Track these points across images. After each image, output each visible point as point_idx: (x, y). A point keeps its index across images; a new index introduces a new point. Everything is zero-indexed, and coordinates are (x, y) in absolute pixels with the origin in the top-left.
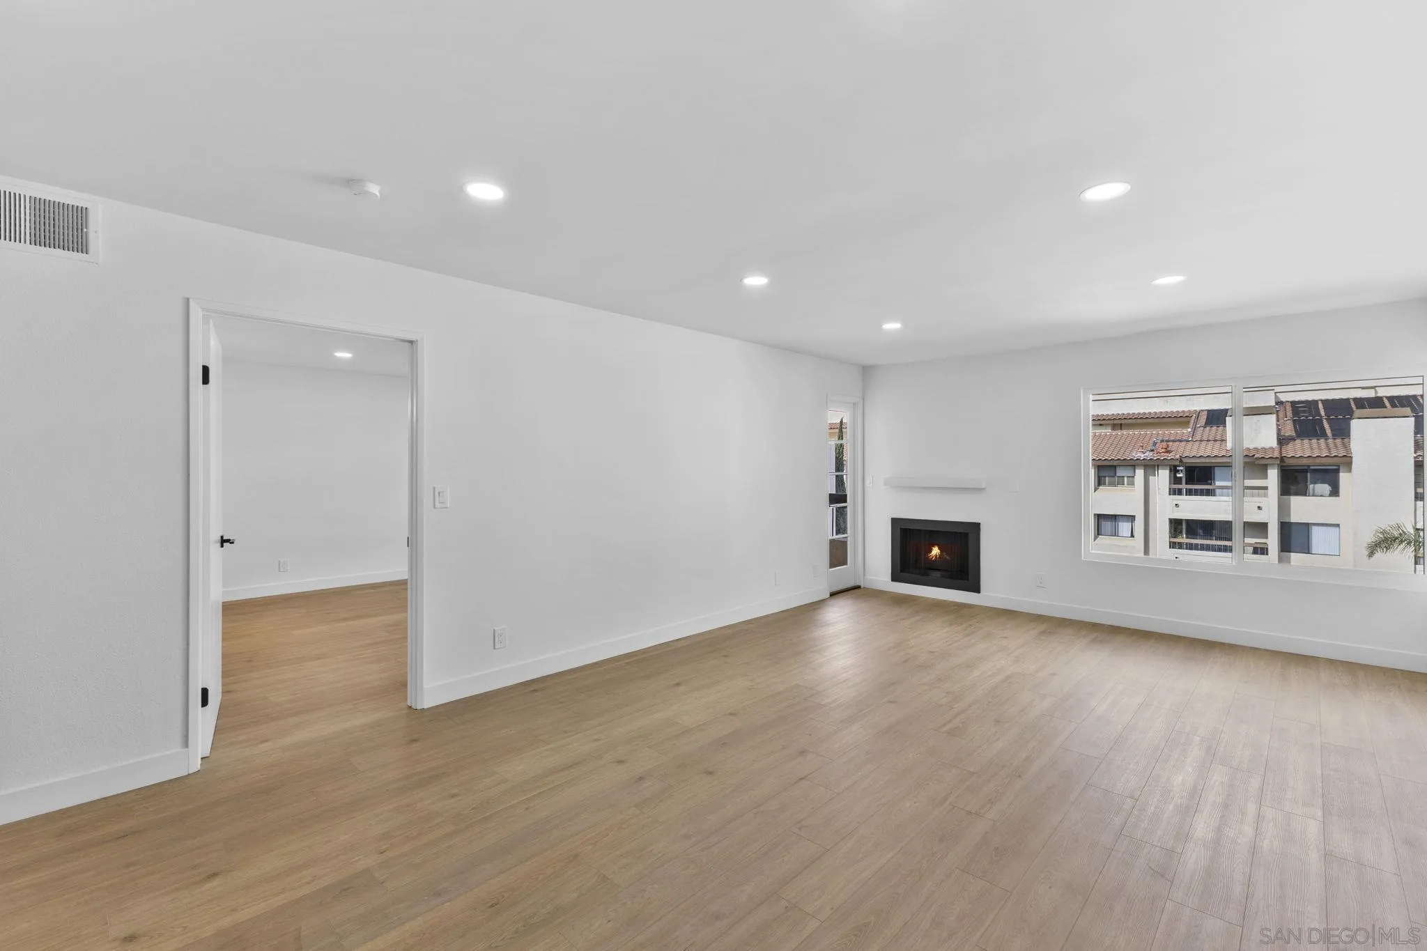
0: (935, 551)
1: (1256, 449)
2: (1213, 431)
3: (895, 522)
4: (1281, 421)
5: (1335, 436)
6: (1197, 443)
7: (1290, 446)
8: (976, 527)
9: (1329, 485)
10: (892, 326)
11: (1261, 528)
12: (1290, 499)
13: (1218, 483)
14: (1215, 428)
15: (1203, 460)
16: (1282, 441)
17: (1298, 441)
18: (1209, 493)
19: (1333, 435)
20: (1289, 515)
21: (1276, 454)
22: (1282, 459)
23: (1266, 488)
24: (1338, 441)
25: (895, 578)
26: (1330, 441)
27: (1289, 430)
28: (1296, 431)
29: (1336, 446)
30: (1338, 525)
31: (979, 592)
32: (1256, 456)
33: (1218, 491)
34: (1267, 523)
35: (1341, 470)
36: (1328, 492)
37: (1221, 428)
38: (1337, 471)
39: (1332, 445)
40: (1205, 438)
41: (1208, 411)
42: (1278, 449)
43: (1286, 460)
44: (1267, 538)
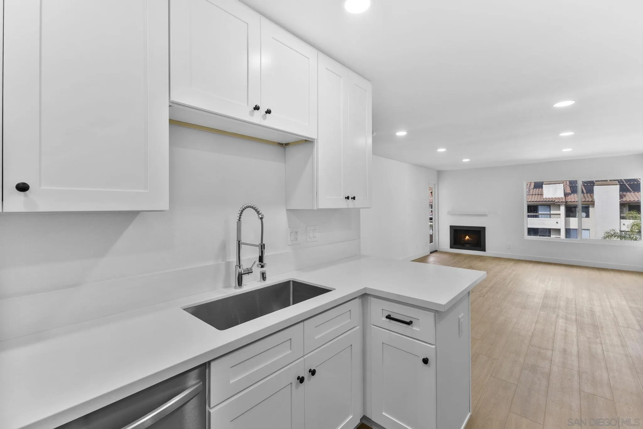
0: (467, 237)
1: (556, 198)
2: (537, 191)
3: (451, 227)
4: (565, 186)
5: (587, 193)
6: (531, 195)
7: (569, 197)
8: (484, 228)
9: (585, 213)
10: (466, 160)
11: (558, 231)
12: (570, 219)
13: (540, 213)
14: (538, 189)
15: (534, 203)
16: (566, 195)
17: (572, 195)
18: (536, 216)
19: (586, 192)
20: (570, 226)
21: (564, 200)
22: (566, 202)
23: (560, 214)
24: (589, 195)
25: (451, 247)
26: (585, 195)
27: (568, 190)
28: (571, 190)
29: (588, 197)
30: (589, 230)
31: (485, 251)
32: (556, 201)
33: (540, 216)
34: (560, 229)
35: (590, 207)
36: (585, 216)
37: (540, 189)
38: (588, 207)
39: (586, 196)
40: (534, 193)
41: (535, 183)
42: (565, 198)
43: (568, 203)
44: (560, 235)
